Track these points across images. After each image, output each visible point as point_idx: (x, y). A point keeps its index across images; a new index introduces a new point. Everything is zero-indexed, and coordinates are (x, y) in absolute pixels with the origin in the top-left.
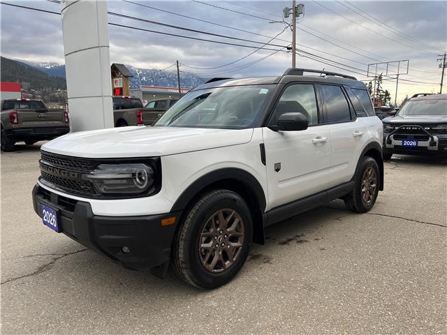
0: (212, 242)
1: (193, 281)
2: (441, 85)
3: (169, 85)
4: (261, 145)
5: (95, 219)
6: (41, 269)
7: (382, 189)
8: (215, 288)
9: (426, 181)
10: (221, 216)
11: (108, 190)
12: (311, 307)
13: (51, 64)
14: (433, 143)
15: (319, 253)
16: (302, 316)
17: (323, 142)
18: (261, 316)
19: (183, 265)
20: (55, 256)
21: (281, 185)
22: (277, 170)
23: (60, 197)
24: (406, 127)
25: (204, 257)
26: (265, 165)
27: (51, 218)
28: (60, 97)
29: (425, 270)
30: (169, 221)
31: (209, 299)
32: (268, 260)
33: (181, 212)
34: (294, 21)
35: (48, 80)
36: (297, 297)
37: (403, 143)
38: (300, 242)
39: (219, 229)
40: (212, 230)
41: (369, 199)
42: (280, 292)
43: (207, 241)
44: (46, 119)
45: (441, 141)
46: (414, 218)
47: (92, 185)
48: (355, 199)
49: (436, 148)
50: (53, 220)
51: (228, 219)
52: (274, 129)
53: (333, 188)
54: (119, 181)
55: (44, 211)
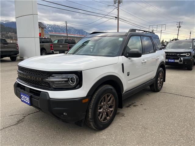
0: (102, 109)
1: (95, 127)
2: (178, 35)
3: (61, 32)
4: (122, 64)
5: (51, 100)
6: (18, 122)
7: (165, 82)
8: (103, 129)
9: (179, 77)
10: (106, 97)
11: (56, 86)
12: (148, 137)
13: (6, 21)
14: (181, 61)
15: (144, 111)
16: (145, 142)
17: (145, 62)
18: (127, 143)
19: (91, 120)
20: (24, 115)
21: (129, 82)
22: (128, 75)
23: (30, 89)
24: (169, 54)
25: (99, 115)
26: (124, 73)
27: (26, 99)
28: (10, 36)
29: (190, 118)
30: (86, 101)
31: (101, 135)
32: (123, 115)
33: (91, 96)
34: (118, 5)
35: (4, 28)
36: (140, 132)
37: (168, 61)
38: (135, 106)
39: (105, 103)
40: (102, 103)
41: (160, 86)
42: (132, 130)
43: (100, 109)
44: (7, 47)
45: (184, 60)
46: (179, 94)
47: (49, 84)
48: (155, 86)
49: (182, 63)
50: (27, 100)
51: (109, 98)
52: (127, 57)
53: (147, 82)
54: (61, 82)
55: (22, 95)
